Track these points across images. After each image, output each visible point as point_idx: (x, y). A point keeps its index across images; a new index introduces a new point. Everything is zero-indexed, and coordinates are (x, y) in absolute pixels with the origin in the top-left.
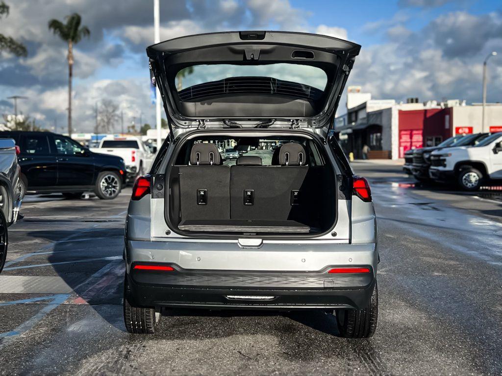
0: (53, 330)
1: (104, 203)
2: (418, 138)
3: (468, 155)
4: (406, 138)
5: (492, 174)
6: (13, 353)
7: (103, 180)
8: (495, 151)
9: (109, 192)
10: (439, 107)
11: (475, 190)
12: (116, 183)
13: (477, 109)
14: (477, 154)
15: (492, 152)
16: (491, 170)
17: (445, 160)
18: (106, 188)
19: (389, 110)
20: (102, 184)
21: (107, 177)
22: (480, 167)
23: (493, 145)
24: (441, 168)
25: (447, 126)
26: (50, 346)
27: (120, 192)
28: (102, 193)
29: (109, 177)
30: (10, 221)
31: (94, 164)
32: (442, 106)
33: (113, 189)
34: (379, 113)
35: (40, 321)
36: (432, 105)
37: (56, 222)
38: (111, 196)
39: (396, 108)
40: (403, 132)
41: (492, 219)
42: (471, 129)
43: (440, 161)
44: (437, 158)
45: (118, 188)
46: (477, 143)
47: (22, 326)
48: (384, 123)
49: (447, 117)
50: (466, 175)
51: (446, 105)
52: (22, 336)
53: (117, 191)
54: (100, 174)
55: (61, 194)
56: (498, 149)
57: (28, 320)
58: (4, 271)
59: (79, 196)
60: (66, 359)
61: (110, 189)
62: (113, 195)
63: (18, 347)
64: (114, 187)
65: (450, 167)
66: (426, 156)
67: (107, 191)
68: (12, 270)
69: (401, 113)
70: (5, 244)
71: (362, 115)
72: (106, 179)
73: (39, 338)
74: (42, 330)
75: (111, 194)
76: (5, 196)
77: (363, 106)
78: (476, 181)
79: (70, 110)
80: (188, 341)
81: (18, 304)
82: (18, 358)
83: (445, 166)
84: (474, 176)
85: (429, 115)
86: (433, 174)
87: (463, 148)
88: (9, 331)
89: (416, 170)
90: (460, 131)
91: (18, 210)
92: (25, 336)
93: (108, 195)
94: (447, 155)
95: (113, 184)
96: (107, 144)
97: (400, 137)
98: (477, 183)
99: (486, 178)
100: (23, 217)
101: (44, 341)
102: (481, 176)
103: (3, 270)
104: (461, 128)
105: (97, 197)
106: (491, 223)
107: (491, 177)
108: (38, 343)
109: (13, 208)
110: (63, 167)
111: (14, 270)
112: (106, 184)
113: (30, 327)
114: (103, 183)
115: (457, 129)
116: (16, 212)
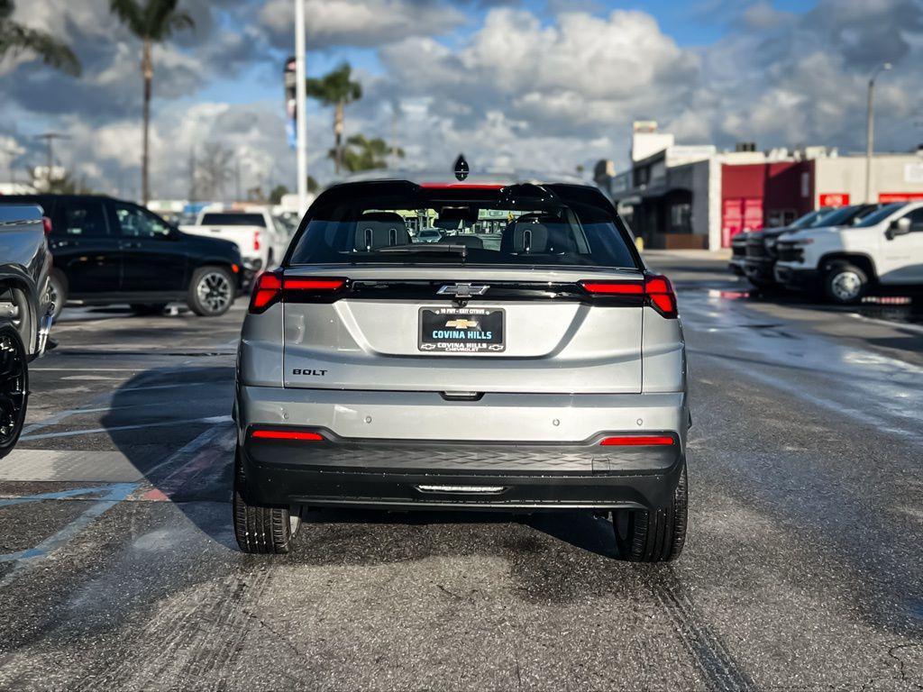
0: (107, 546)
1: (202, 323)
2: (755, 213)
3: (839, 240)
4: (733, 213)
5: (885, 275)
6: (32, 589)
7: (203, 282)
8: (889, 235)
9: (213, 304)
10: (791, 160)
11: (854, 304)
12: (225, 287)
13: (857, 164)
14: (856, 240)
15: (883, 238)
16: (882, 268)
17: (801, 251)
18: (208, 295)
19: (705, 165)
20: (201, 290)
21: (209, 276)
22: (863, 262)
23: (885, 224)
24: (795, 265)
25: (805, 192)
26: (100, 576)
27: (232, 303)
28: (201, 306)
29: (213, 278)
30: (32, 352)
31: (187, 254)
32: (797, 155)
33: (219, 298)
34: (688, 170)
35: (83, 530)
36: (780, 156)
37: (118, 356)
38: (215, 311)
39: (717, 160)
40: (729, 203)
41: (884, 354)
42: (846, 198)
43: (794, 253)
44: (787, 247)
45: (229, 296)
46: (858, 221)
47: (51, 539)
48: (696, 185)
49: (805, 177)
50: (839, 277)
51: (803, 156)
52: (50, 557)
53: (227, 302)
54: (197, 271)
55: (127, 306)
56: (894, 232)
57: (61, 529)
58: (21, 442)
59: (159, 311)
60: (129, 600)
61: (215, 299)
62: (220, 309)
63: (42, 577)
64: (222, 294)
65: (811, 262)
66: (770, 243)
67: (209, 302)
68: (37, 440)
69: (727, 170)
70: (24, 393)
71: (657, 172)
72: (207, 281)
73: (81, 561)
74: (87, 547)
75: (216, 307)
76: (25, 307)
77: (660, 157)
78: (856, 287)
79: (146, 159)
80: (349, 567)
81: (45, 501)
82: (41, 597)
83: (802, 261)
84: (851, 280)
85: (773, 173)
86: (782, 275)
87: (833, 229)
88: (26, 548)
89: (752, 269)
90: (828, 201)
91: (46, 332)
92: (54, 558)
93: (211, 309)
94: (806, 242)
95: (221, 290)
96: (210, 219)
97: (724, 211)
98: (857, 290)
99: (873, 284)
100: (55, 345)
101: (89, 567)
102: (865, 279)
103: (20, 439)
104: (831, 195)
105: (191, 313)
106: (883, 360)
107: (882, 281)
108: (78, 571)
109: (39, 329)
110: (132, 259)
111: (40, 439)
112: (207, 290)
113: (65, 541)
114: (203, 287)
115: (823, 198)
116: (44, 335)
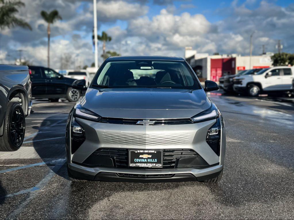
0: (62, 185)
1: (71, 104)
2: (219, 72)
3: (252, 79)
4: (214, 72)
5: (265, 88)
6: (38, 205)
7: (71, 92)
8: (266, 77)
9: (74, 98)
10: (228, 58)
11: (256, 96)
12: (77, 93)
13: (247, 58)
14: (257, 78)
15: (264, 78)
16: (264, 86)
17: (241, 82)
18: (72, 96)
19: (206, 59)
20: (70, 94)
21: (72, 90)
22: (259, 85)
23: (265, 74)
24: (239, 86)
25: (233, 66)
26: (62, 198)
27: (79, 98)
28: (70, 99)
29: (74, 91)
30: (26, 114)
31: (66, 83)
32: (230, 56)
33: (76, 97)
34: (201, 60)
35: (52, 178)
36: (225, 56)
37: (48, 114)
38: (75, 100)
39: (210, 58)
40: (213, 69)
41: (275, 110)
42: (244, 68)
43: (239, 82)
44: (237, 81)
45: (78, 96)
46: (256, 73)
47: (41, 183)
48: (203, 64)
49: (233, 62)
50: (252, 89)
51: (232, 56)
52: (42, 190)
53: (78, 98)
54: (69, 88)
55: (47, 99)
56: (267, 76)
57: (44, 178)
58: (24, 144)
59: (56, 100)
60: (76, 209)
61: (74, 97)
62: (76, 100)
63: (41, 199)
64: (76, 95)
65: (244, 85)
66: (231, 80)
67: (73, 98)
68: (28, 143)
69: (212, 60)
70: (24, 128)
71: (192, 61)
72: (72, 92)
73: (54, 192)
74: (55, 185)
75: (75, 99)
76: (23, 99)
77: (193, 57)
78: (256, 92)
80: (153, 192)
81: (35, 166)
82: (42, 209)
83: (241, 84)
84: (255, 89)
85: (224, 61)
86: (236, 88)
87: (250, 75)
88: (32, 187)
89: (226, 87)
90: (240, 69)
91: (31, 107)
92: (44, 191)
93: (73, 100)
94: (243, 79)
95: (76, 94)
96: (70, 74)
97: (211, 71)
98: (257, 93)
99: (261, 91)
100: (33, 112)
101: (57, 194)
102: (259, 89)
104: (240, 67)
105: (67, 101)
106: (276, 112)
107: (264, 90)
108: (54, 196)
109: (28, 107)
110: (49, 85)
111: (29, 143)
112: (72, 94)
113: (46, 183)
114: (71, 93)
115: (238, 68)
116: (30, 108)
